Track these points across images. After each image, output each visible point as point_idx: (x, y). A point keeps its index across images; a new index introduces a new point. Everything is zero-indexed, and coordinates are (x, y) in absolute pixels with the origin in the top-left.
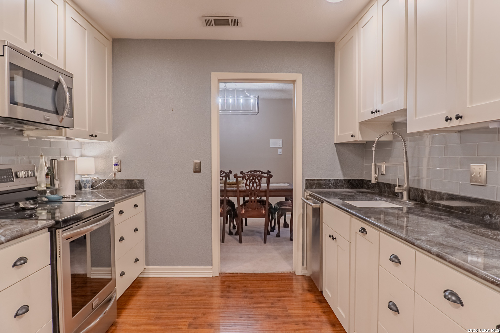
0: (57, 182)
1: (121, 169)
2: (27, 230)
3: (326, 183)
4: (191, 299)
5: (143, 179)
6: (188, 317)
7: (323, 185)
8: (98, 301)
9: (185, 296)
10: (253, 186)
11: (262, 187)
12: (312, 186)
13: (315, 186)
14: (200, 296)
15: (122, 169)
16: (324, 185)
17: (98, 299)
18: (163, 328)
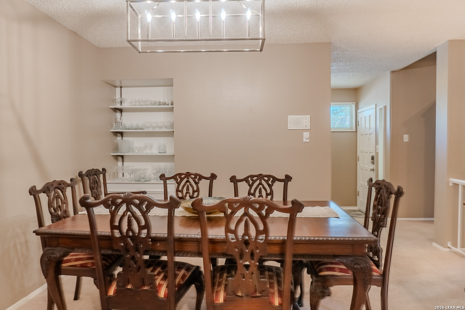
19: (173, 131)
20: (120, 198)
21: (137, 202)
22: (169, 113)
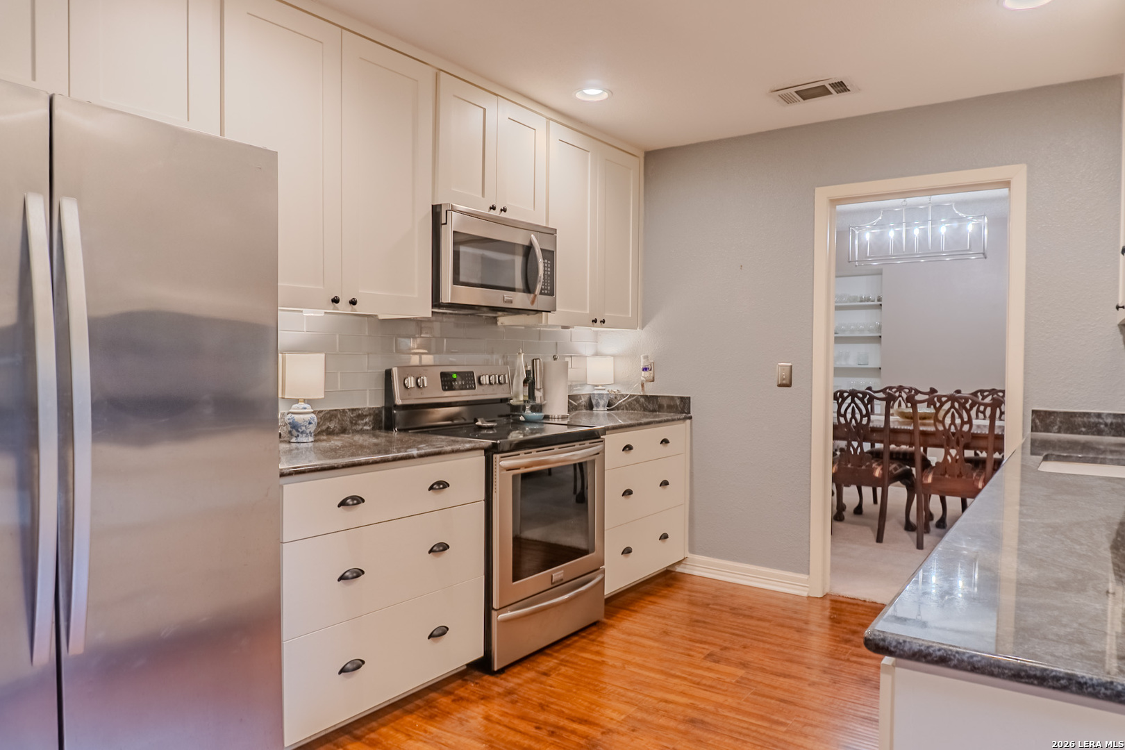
0: (538, 394)
1: (653, 378)
2: (449, 448)
3: (1089, 422)
4: (739, 621)
5: (688, 396)
6: (714, 644)
7: (1079, 425)
8: (562, 575)
9: (734, 613)
10: (953, 422)
11: (974, 427)
12: (1050, 428)
13: (1056, 427)
14: (759, 619)
15: (655, 378)
16: (1084, 427)
17: (562, 571)
18: (665, 647)
19: (880, 337)
20: (846, 392)
21: (861, 395)
22: (878, 311)
